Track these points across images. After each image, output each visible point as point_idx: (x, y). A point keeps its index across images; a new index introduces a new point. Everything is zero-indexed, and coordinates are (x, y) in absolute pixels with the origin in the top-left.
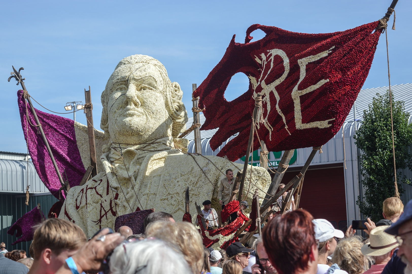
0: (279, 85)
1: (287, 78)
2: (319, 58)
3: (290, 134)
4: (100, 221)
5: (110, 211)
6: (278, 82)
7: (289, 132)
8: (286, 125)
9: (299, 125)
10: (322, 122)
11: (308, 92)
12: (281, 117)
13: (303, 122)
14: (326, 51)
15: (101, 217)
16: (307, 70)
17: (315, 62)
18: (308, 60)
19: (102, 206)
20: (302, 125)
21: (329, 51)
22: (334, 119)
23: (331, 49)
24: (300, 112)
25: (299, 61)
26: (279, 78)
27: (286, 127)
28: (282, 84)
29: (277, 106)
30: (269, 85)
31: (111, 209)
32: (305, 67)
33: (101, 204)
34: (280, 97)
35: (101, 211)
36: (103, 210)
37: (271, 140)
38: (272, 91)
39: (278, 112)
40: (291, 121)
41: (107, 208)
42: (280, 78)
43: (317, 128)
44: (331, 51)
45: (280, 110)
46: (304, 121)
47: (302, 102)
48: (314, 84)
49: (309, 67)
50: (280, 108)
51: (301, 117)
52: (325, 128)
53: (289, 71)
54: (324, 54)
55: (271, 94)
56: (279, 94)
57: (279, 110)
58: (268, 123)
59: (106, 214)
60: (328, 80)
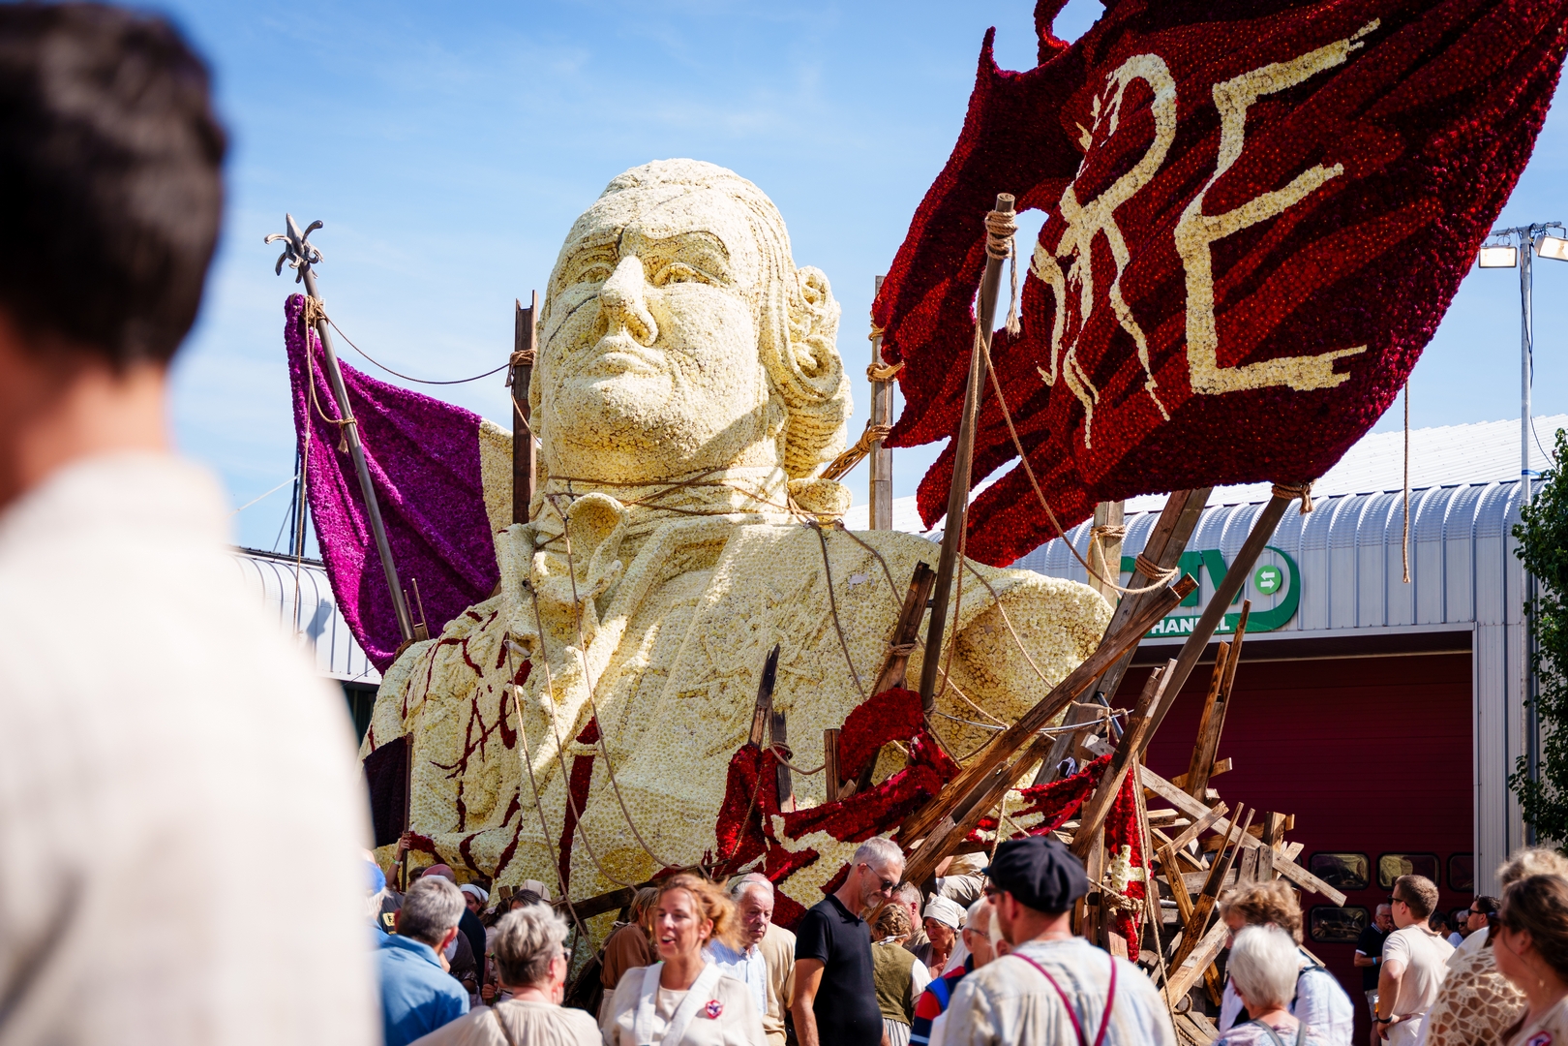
0: (1130, 201)
1: (1163, 168)
2: (1304, 76)
3: (1167, 418)
4: (463, 764)
5: (498, 730)
6: (1124, 189)
7: (1161, 407)
8: (1149, 377)
9: (1206, 375)
10: (1306, 360)
11: (1246, 223)
12: (1130, 341)
13: (1222, 362)
14: (1337, 45)
15: (469, 750)
16: (1249, 129)
17: (1285, 91)
18: (1257, 82)
19: (475, 710)
20: (1218, 374)
21: (1352, 43)
22: (1362, 349)
23: (1362, 32)
24: (1211, 314)
25: (1218, 90)
26: (1130, 168)
27: (1151, 385)
28: (1144, 194)
29: (1115, 293)
30: (1090, 205)
31: (502, 720)
32: (1241, 118)
33: (474, 702)
34: (1133, 254)
35: (469, 729)
36: (476, 726)
37: (1088, 446)
38: (1101, 231)
39: (1119, 317)
40: (1171, 354)
41: (490, 718)
42: (1136, 170)
43: (1283, 390)
44: (1361, 44)
45: (1125, 309)
46: (1229, 356)
47: (1218, 270)
48: (1276, 188)
49: (1261, 113)
50: (1126, 298)
51: (1214, 338)
52: (1319, 392)
53: (1173, 135)
54: (1331, 57)
55: (1100, 242)
56: (1129, 240)
57: (1120, 308)
58: (1079, 370)
59: (484, 739)
60: (1339, 169)
